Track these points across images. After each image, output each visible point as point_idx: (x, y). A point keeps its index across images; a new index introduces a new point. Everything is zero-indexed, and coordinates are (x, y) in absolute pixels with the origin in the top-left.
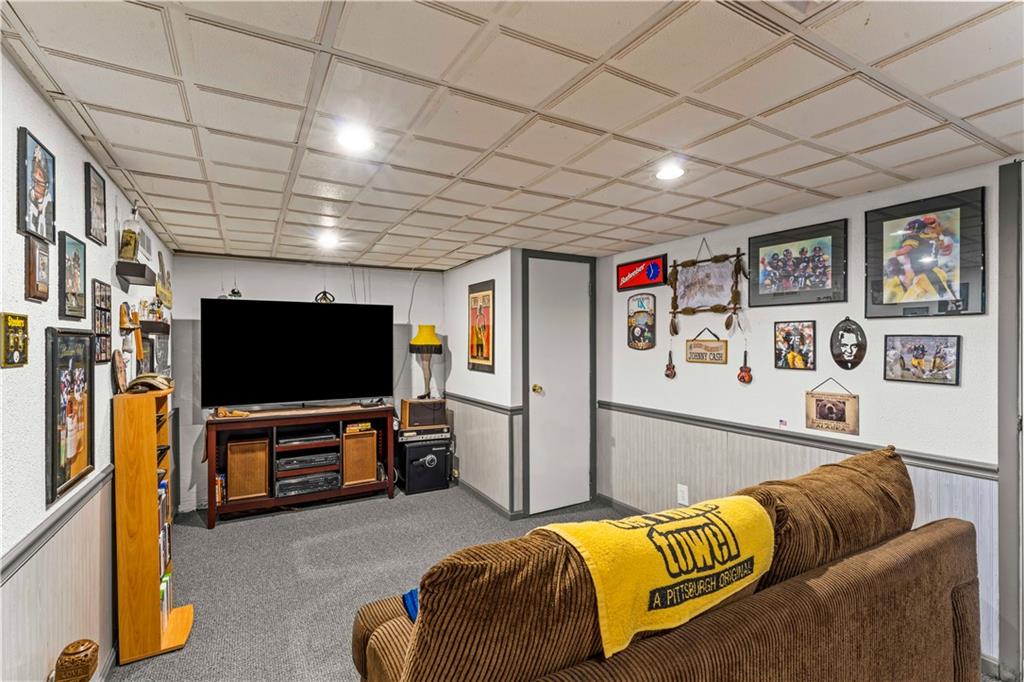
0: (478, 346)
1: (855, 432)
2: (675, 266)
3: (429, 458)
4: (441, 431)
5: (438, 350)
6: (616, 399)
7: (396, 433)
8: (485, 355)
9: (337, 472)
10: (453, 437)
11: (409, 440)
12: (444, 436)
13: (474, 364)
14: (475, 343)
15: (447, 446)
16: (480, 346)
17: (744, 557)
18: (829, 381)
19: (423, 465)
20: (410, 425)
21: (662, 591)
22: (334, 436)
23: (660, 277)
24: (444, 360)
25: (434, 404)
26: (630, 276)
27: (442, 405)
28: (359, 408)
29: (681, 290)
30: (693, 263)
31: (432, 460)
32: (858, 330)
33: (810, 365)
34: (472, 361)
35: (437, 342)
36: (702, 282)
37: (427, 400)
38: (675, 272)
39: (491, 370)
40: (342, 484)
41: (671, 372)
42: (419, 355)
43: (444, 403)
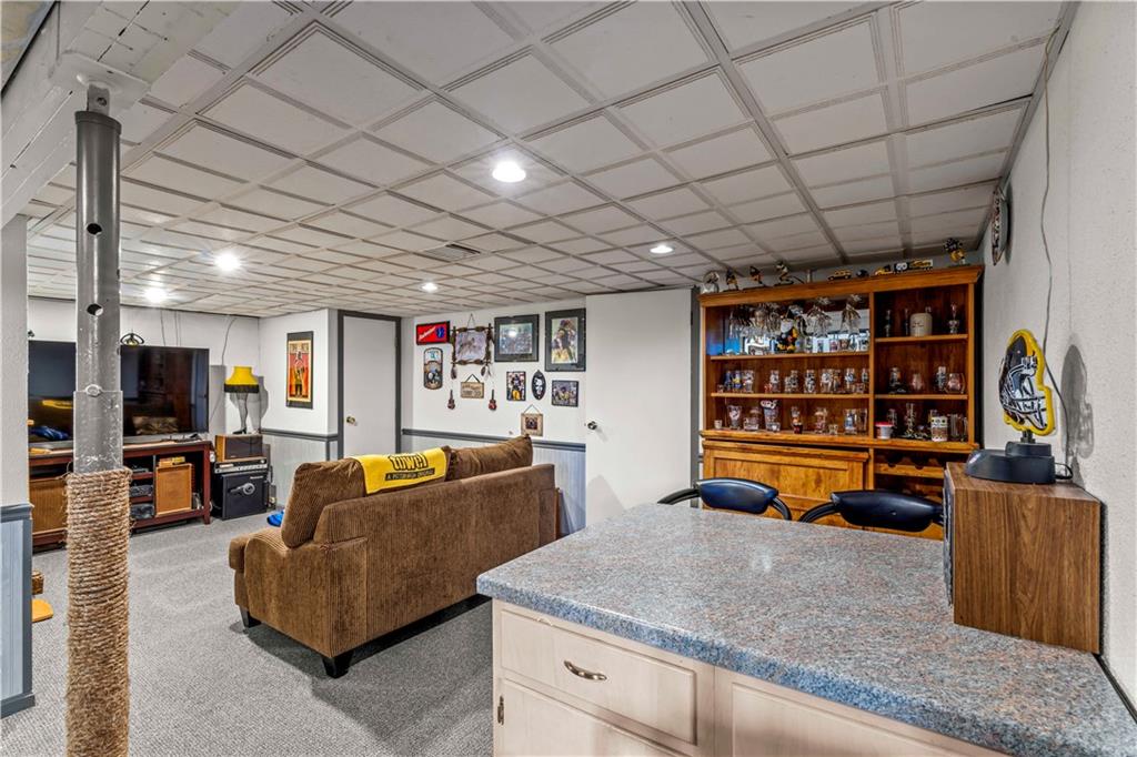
0: (297, 386)
1: (541, 435)
2: (454, 331)
3: (246, 486)
4: (258, 462)
5: (255, 389)
6: (416, 427)
7: (212, 465)
8: (304, 393)
9: (150, 502)
10: (270, 468)
11: (225, 471)
12: (261, 466)
13: (291, 402)
14: (294, 383)
15: (265, 475)
16: (299, 387)
17: (430, 467)
18: (531, 406)
19: (240, 493)
20: (226, 458)
21: (391, 474)
22: (147, 470)
23: (445, 338)
24: (260, 399)
25: (251, 438)
26: (426, 334)
27: (259, 439)
28: (173, 443)
29: (458, 347)
30: (465, 330)
31: (250, 488)
32: (542, 378)
33: (523, 399)
34: (290, 399)
35: (254, 383)
36: (470, 343)
37: (243, 435)
38: (455, 335)
39: (309, 406)
40: (155, 513)
41: (452, 405)
42: (235, 394)
43: (261, 438)
